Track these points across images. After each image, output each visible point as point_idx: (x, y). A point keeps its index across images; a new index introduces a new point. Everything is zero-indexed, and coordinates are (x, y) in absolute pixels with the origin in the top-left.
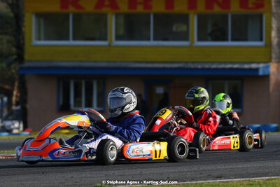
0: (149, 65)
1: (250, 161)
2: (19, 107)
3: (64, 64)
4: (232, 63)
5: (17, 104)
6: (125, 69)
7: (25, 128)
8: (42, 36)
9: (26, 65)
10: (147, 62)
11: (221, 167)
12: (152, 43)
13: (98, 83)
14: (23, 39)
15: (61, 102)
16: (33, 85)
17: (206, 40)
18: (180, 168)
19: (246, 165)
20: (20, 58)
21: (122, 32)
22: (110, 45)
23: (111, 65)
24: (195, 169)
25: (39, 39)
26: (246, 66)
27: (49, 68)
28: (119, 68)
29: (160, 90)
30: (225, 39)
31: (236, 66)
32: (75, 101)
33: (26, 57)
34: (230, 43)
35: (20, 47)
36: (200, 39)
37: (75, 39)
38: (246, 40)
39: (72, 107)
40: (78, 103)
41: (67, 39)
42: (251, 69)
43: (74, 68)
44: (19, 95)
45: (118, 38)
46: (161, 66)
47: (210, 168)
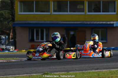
0: (68, 23)
1: (110, 62)
2: (12, 40)
3: (31, 22)
4: (102, 21)
5: (12, 39)
6: (57, 24)
7: (15, 49)
8: (22, 11)
9: (16, 22)
10: (69, 21)
11: (98, 65)
12: (69, 13)
13: (46, 30)
14: (15, 12)
15: (30, 38)
16: (18, 31)
17: (92, 12)
18: (80, 65)
19: (109, 64)
20: (13, 20)
21: (56, 9)
22: (51, 14)
23: (51, 22)
24: (87, 66)
25: (21, 12)
26: (108, 23)
27: (25, 24)
28: (55, 24)
29: (72, 33)
30: (100, 12)
31: (104, 23)
32: (36, 38)
33: (16, 19)
34: (102, 13)
35: (13, 15)
36: (89, 11)
37: (36, 12)
38: (108, 12)
39: (35, 40)
40: (37, 38)
41: (33, 12)
42: (110, 24)
43: (36, 24)
44: (12, 35)
45: (54, 11)
46: (73, 23)
47: (93, 65)
